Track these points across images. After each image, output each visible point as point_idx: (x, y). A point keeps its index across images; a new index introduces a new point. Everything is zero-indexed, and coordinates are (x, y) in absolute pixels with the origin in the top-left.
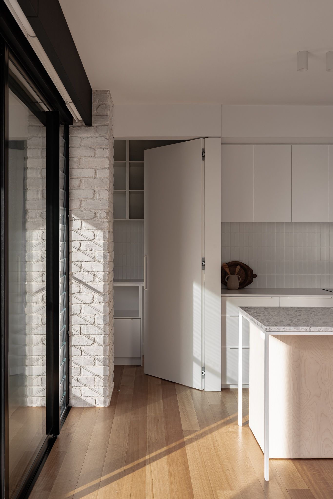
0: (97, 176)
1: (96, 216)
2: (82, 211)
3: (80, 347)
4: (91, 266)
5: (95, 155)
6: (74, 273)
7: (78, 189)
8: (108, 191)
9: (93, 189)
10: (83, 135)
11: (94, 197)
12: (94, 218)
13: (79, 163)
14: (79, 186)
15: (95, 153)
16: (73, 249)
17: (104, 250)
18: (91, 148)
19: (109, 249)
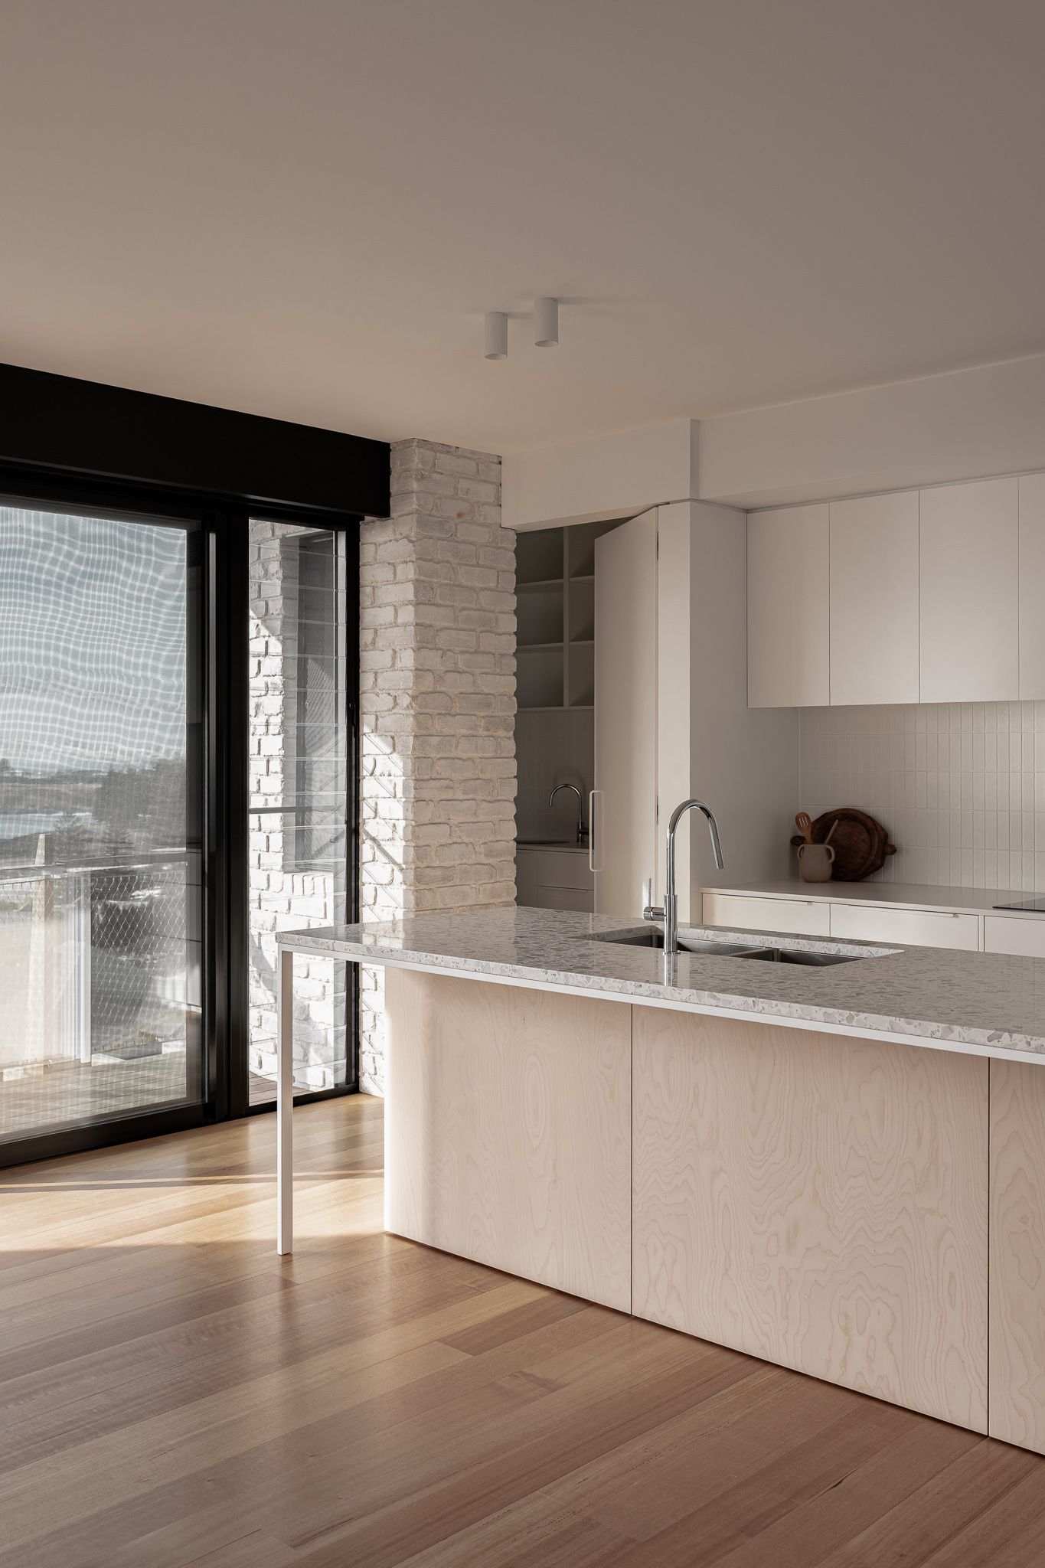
0: (400, 621)
1: (396, 704)
2: (377, 695)
3: (374, 973)
4: (390, 808)
5: (395, 578)
6: (366, 821)
7: (373, 650)
8: (414, 651)
9: (393, 647)
10: (380, 539)
11: (393, 665)
12: (393, 708)
13: (374, 596)
14: (374, 643)
15: (395, 573)
16: (364, 772)
17: (404, 775)
18: (389, 564)
19: (416, 771)
